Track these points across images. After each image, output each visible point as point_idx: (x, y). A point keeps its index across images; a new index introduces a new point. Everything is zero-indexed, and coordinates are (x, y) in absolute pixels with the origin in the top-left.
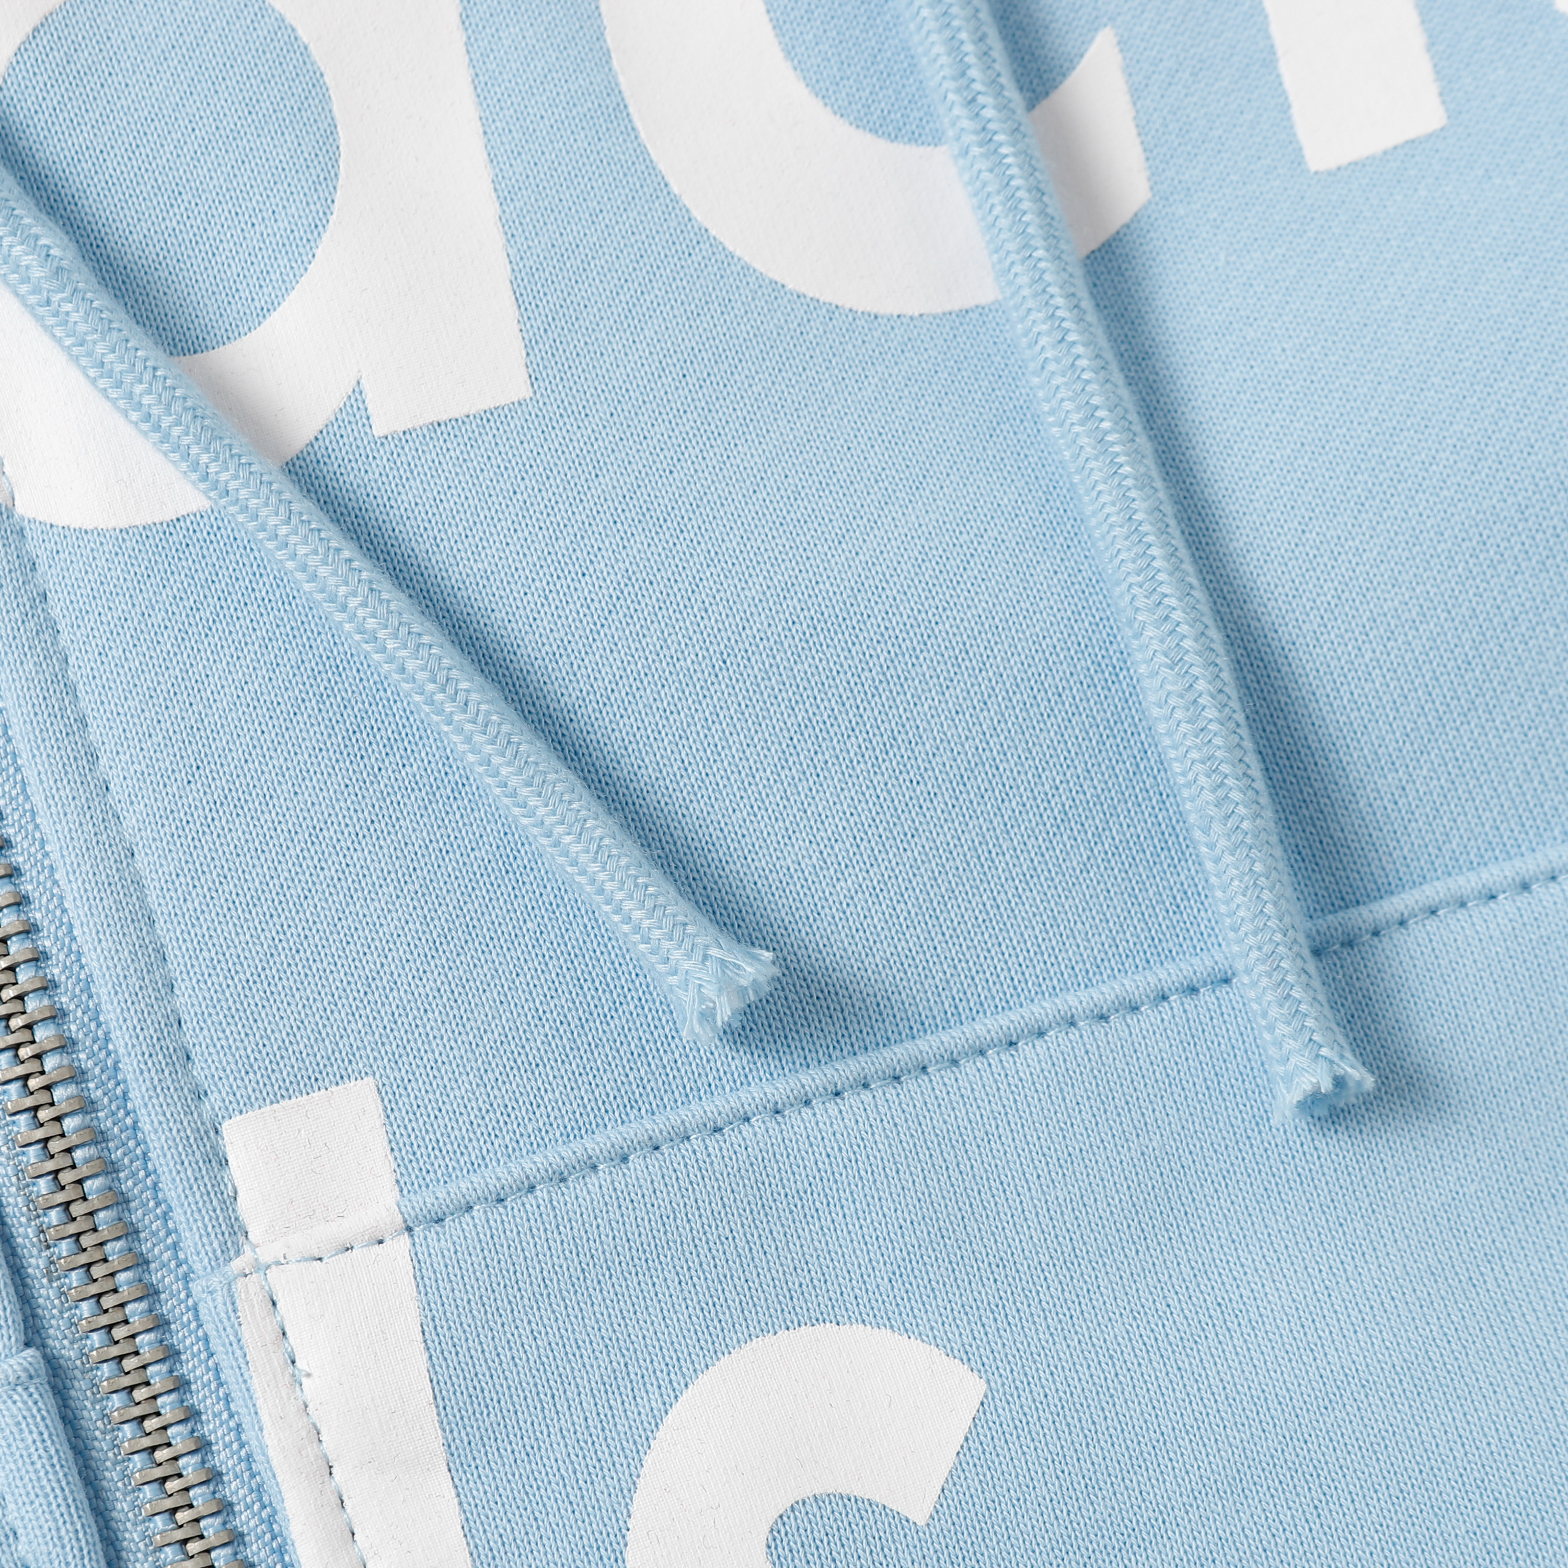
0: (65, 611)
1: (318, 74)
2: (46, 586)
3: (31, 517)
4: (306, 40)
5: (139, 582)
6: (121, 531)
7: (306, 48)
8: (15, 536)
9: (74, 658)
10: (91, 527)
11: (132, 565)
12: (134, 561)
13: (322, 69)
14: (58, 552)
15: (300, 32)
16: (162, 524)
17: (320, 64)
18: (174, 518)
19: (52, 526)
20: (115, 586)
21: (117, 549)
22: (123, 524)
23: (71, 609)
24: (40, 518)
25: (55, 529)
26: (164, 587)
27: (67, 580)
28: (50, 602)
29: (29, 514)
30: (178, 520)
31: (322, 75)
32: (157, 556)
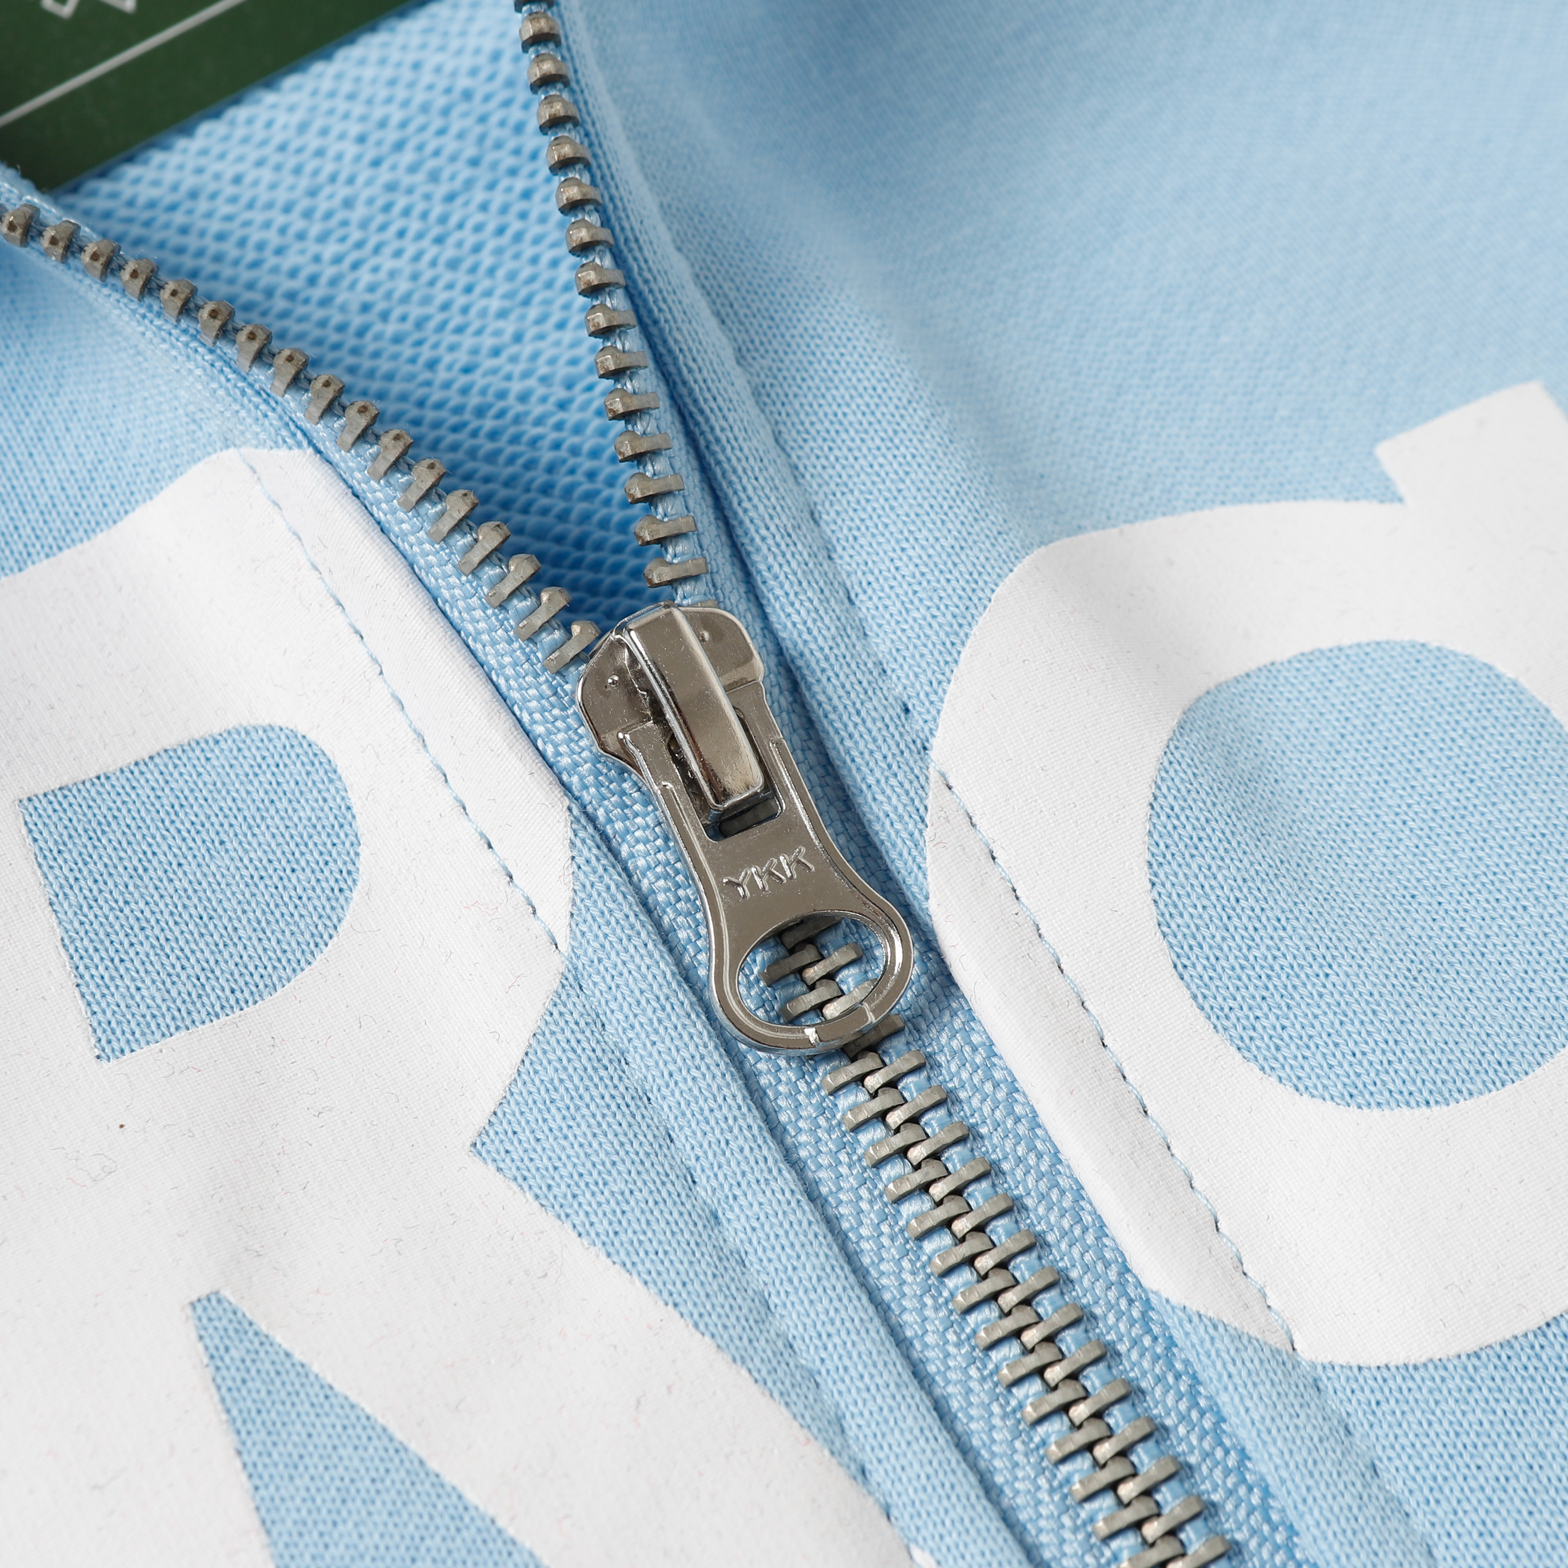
0: (1409, 1483)
1: (1542, 712)
2: (1373, 1454)
3: (1326, 1362)
4: (1510, 674)
5: (1512, 1423)
6: (1469, 1356)
7: (1515, 685)
8: (1310, 1390)
9: (1442, 1547)
10: (1423, 1359)
11: (1497, 1401)
12: (1497, 1395)
13: (1545, 703)
14: (1378, 1403)
15: (1500, 668)
16: (1526, 1335)
17: (1540, 698)
18: (1543, 1324)
19: (1360, 1368)
20: (1478, 1435)
21: (1468, 1382)
22: (1472, 1347)
23: (1419, 1479)
24: (1340, 1360)
25: (1365, 1372)
26: (1551, 1423)
27: (1403, 1440)
28: (1385, 1476)
29: (1323, 1357)
30: (1548, 1325)
31: (1547, 711)
32: (1529, 1383)
